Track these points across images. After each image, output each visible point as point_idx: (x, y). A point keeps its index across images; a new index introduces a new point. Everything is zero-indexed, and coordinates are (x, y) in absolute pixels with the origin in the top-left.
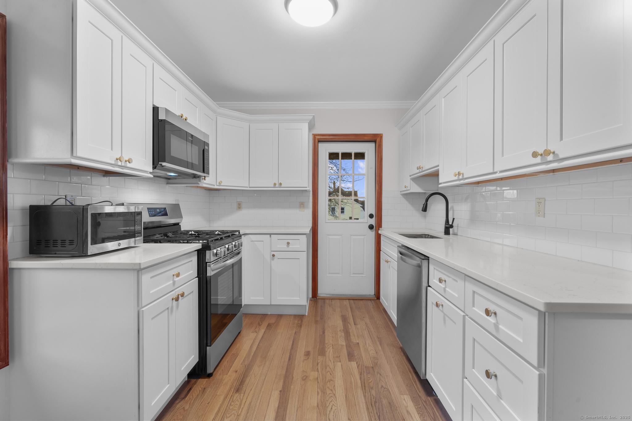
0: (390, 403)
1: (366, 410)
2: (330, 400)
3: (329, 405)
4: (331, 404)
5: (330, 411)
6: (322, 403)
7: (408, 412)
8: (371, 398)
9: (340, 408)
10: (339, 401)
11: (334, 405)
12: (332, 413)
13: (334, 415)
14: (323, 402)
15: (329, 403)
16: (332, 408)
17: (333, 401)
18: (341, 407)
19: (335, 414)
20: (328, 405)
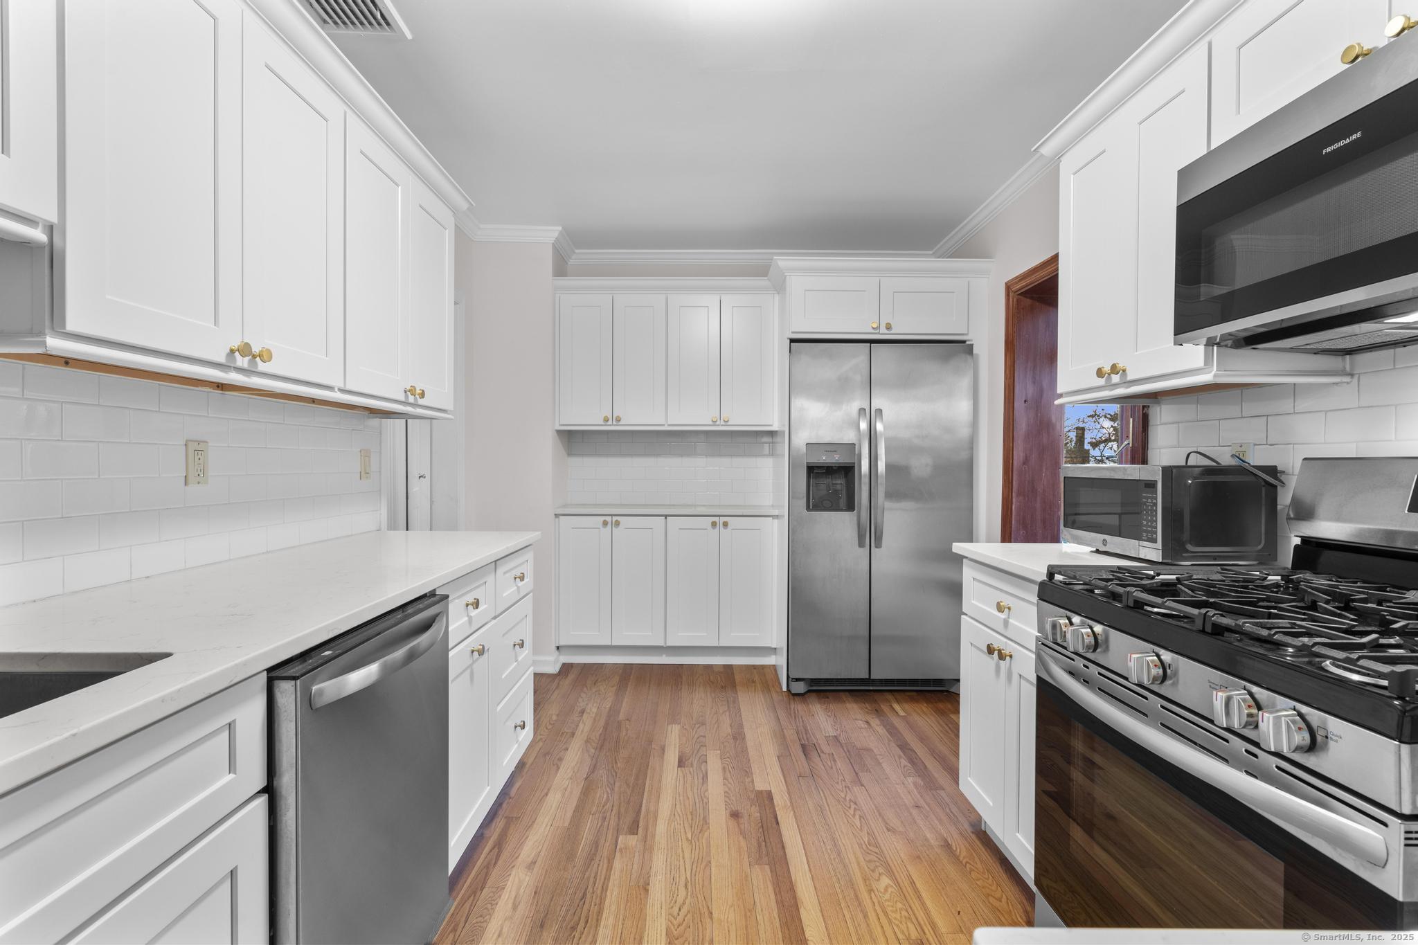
0: (542, 926)
1: (605, 909)
2: (682, 928)
3: (686, 916)
4: (680, 918)
5: (684, 903)
6: (701, 921)
7: (515, 907)
8: (580, 938)
9: (661, 911)
10: (661, 926)
11: (674, 917)
12: (680, 900)
13: (675, 896)
14: (699, 922)
15: (684, 920)
16: (680, 910)
17: (676, 927)
18: (659, 914)
19: (674, 898)
20: (689, 915)
